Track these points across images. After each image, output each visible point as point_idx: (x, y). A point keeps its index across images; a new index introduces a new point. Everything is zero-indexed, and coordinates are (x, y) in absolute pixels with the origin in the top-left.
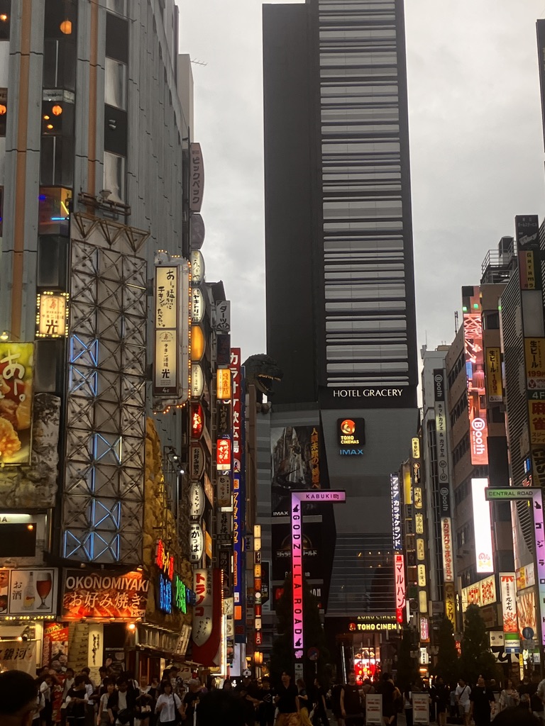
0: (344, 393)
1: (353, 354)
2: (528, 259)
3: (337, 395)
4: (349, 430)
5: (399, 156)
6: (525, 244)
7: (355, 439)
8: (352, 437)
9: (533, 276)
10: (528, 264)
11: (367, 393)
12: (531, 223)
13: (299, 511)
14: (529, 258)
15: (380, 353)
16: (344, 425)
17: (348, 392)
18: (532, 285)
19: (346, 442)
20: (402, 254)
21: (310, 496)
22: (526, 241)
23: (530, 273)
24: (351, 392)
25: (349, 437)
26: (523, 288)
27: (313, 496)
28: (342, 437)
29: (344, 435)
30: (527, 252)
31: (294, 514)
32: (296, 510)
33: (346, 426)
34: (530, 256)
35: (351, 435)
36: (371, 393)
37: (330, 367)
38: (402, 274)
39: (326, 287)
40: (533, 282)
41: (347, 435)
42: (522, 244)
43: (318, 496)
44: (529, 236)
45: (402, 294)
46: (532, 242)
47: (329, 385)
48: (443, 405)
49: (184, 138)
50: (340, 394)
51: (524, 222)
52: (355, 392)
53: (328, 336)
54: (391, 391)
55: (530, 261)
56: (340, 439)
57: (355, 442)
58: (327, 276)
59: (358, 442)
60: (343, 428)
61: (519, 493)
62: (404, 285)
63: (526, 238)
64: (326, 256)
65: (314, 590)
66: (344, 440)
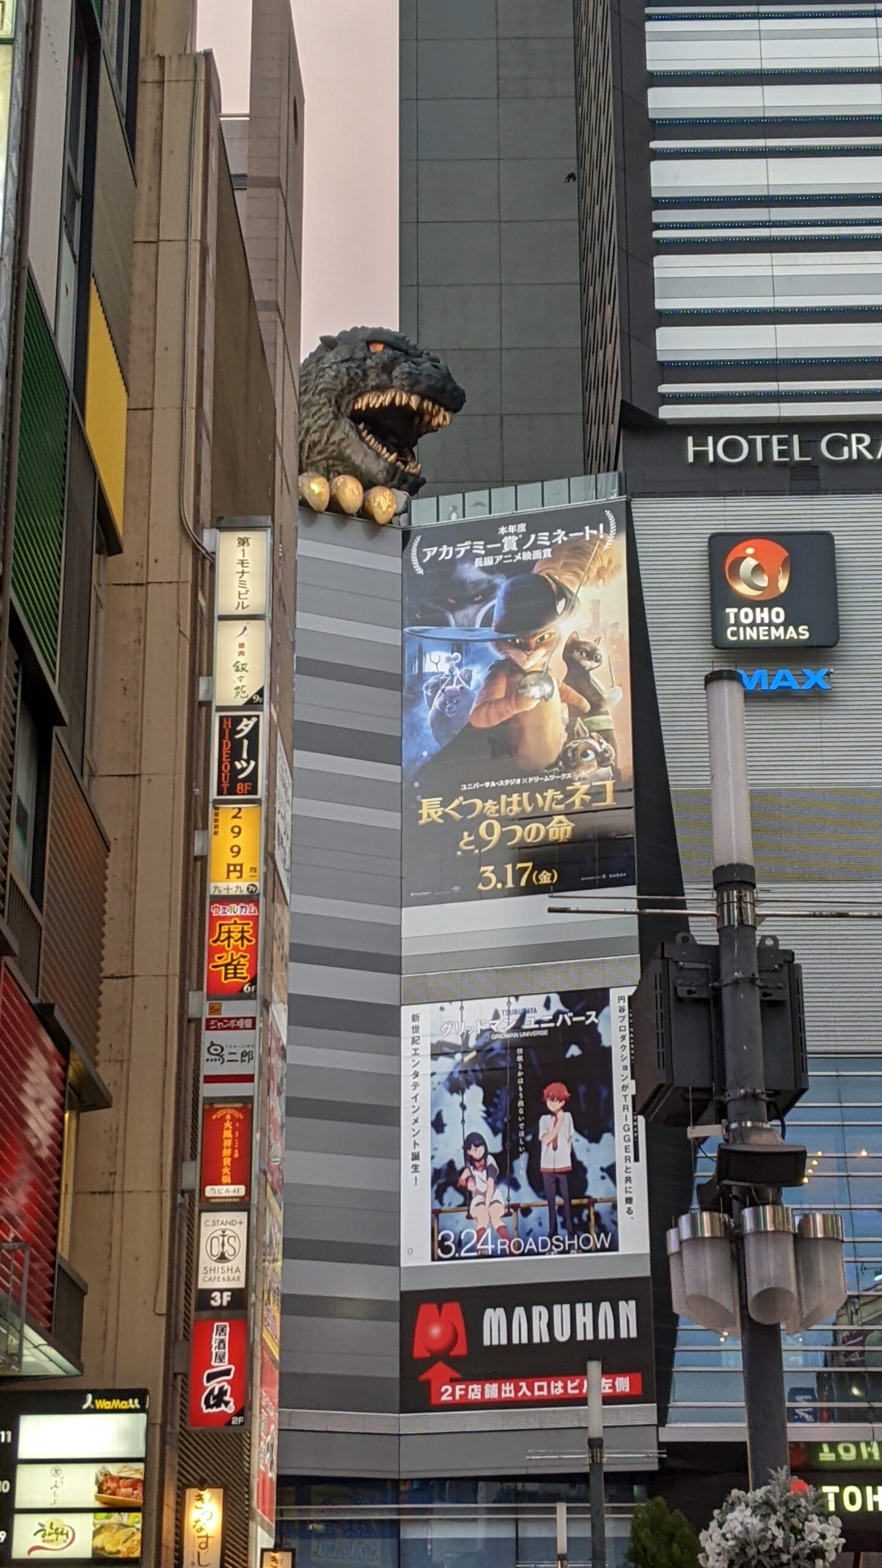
3: (699, 454)
4: (763, 582)
7: (791, 620)
8: (779, 614)
16: (739, 562)
17: (752, 443)
19: (752, 634)
25: (763, 615)
28: (731, 611)
29: (741, 602)
33: (749, 563)
35: (770, 604)
41: (753, 604)
52: (787, 442)
56: (717, 623)
57: (791, 632)
59: (804, 633)
60: (735, 578)
65: (605, 1307)
66: (738, 623)
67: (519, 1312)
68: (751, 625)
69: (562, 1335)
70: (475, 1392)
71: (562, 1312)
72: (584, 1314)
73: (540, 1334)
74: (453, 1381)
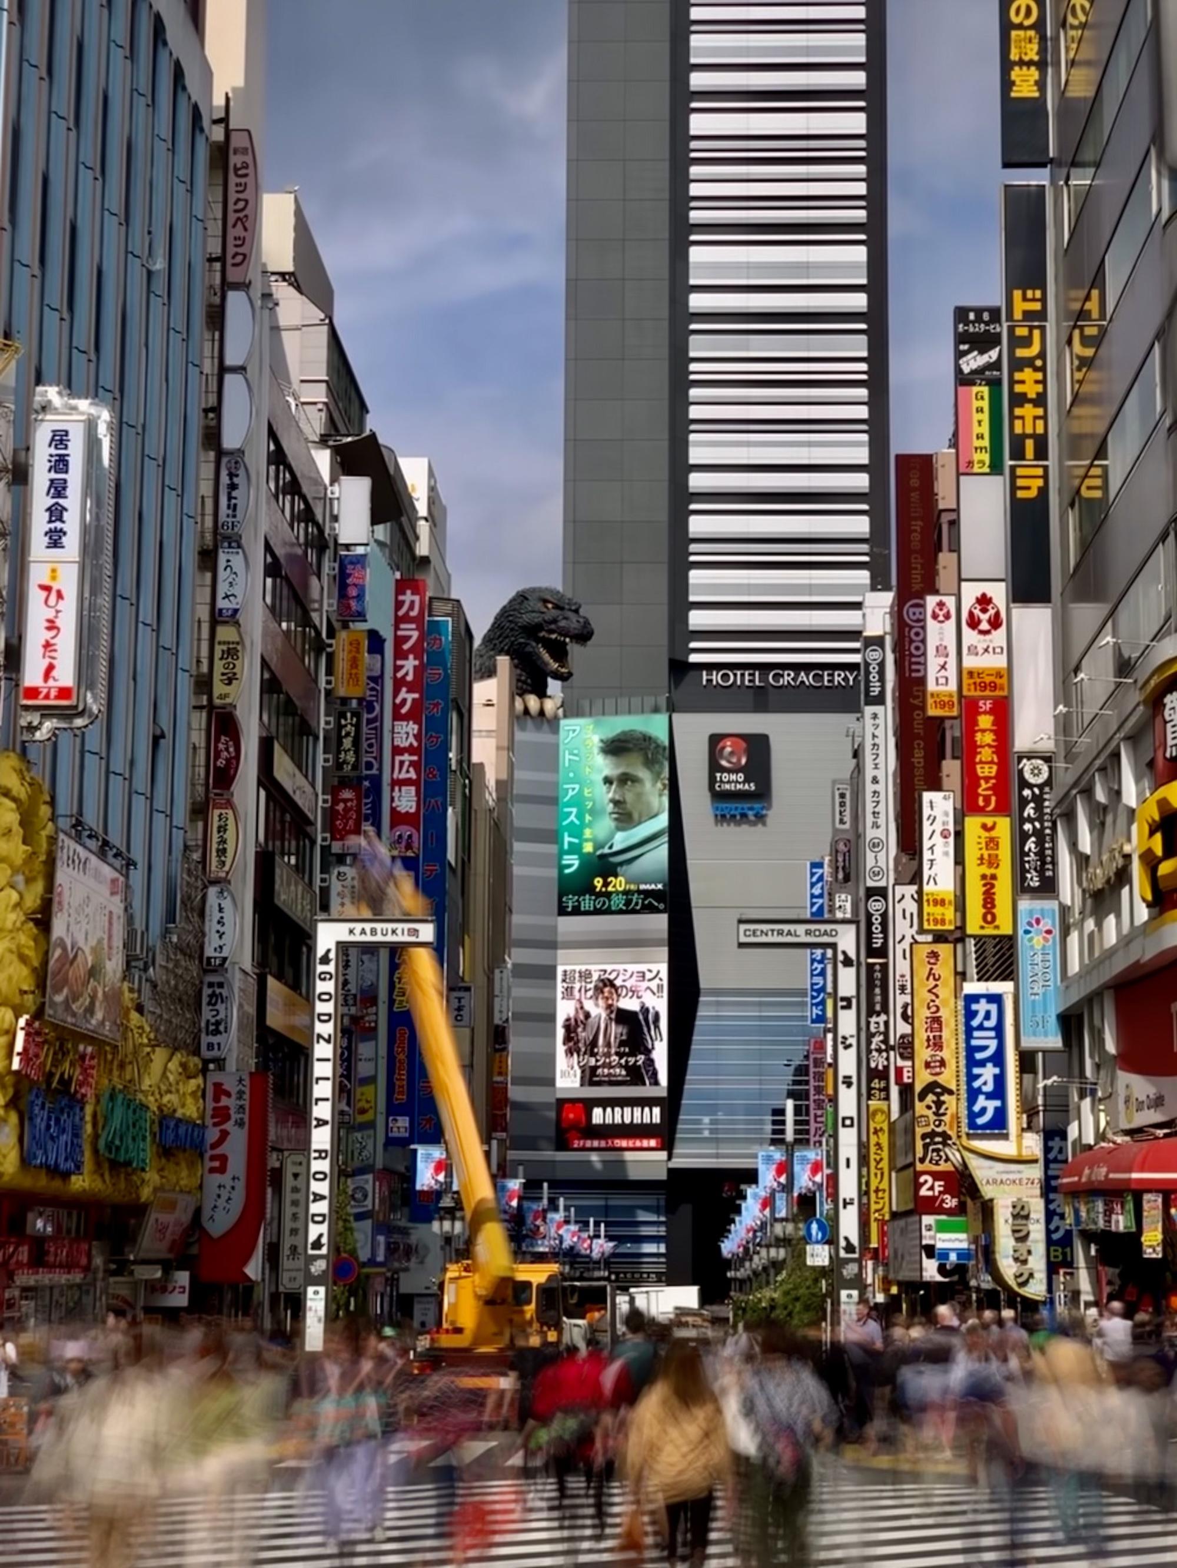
0: (725, 677)
1: (749, 588)
2: (976, 404)
3: (709, 681)
4: (734, 760)
5: (862, 143)
6: (973, 372)
7: (747, 780)
8: (741, 777)
9: (986, 443)
10: (977, 416)
11: (777, 677)
12: (987, 324)
13: (333, 964)
14: (980, 403)
15: (810, 589)
16: (723, 748)
17: (735, 675)
18: (982, 462)
19: (727, 787)
20: (864, 367)
21: (357, 931)
22: (974, 365)
23: (980, 437)
24: (743, 675)
25: (733, 777)
26: (961, 470)
27: (363, 932)
28: (718, 775)
29: (724, 770)
30: (975, 389)
31: (320, 968)
32: (325, 960)
33: (728, 749)
34: (982, 398)
35: (736, 771)
36: (788, 677)
37: (697, 619)
38: (863, 412)
39: (692, 437)
40: (986, 457)
41: (729, 771)
42: (966, 370)
43: (373, 932)
44: (982, 352)
45: (862, 456)
46: (990, 366)
47: (694, 658)
48: (881, 715)
49: (215, 117)
50: (716, 677)
51: (973, 322)
52: (753, 675)
53: (693, 547)
54: (832, 675)
55: (980, 410)
57: (747, 787)
58: (695, 412)
59: (753, 787)
60: (722, 757)
61: (808, 933)
62: (865, 437)
63: (975, 358)
64: (693, 367)
65: (647, 1109)
66: (721, 781)
67: (609, 1110)
68: (729, 782)
69: (627, 1121)
70: (588, 1144)
71: (627, 1110)
72: (637, 1111)
73: (618, 1120)
74: (579, 1139)
